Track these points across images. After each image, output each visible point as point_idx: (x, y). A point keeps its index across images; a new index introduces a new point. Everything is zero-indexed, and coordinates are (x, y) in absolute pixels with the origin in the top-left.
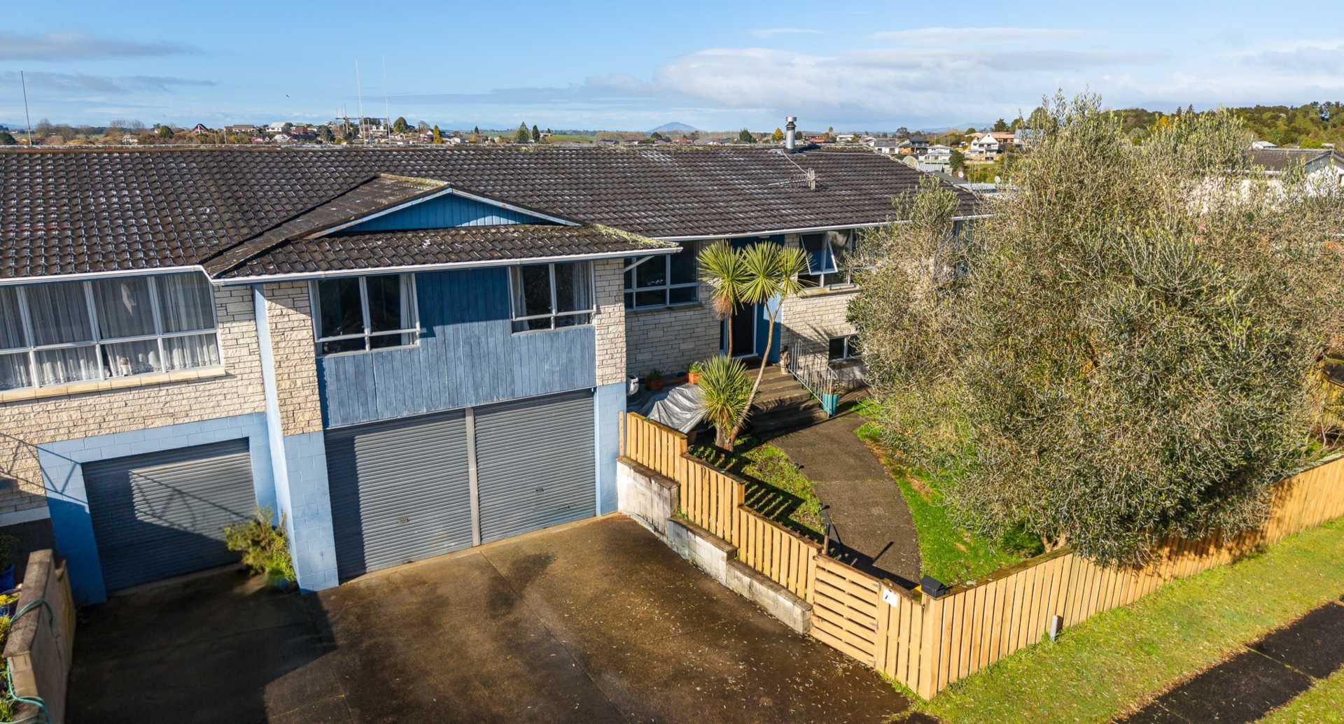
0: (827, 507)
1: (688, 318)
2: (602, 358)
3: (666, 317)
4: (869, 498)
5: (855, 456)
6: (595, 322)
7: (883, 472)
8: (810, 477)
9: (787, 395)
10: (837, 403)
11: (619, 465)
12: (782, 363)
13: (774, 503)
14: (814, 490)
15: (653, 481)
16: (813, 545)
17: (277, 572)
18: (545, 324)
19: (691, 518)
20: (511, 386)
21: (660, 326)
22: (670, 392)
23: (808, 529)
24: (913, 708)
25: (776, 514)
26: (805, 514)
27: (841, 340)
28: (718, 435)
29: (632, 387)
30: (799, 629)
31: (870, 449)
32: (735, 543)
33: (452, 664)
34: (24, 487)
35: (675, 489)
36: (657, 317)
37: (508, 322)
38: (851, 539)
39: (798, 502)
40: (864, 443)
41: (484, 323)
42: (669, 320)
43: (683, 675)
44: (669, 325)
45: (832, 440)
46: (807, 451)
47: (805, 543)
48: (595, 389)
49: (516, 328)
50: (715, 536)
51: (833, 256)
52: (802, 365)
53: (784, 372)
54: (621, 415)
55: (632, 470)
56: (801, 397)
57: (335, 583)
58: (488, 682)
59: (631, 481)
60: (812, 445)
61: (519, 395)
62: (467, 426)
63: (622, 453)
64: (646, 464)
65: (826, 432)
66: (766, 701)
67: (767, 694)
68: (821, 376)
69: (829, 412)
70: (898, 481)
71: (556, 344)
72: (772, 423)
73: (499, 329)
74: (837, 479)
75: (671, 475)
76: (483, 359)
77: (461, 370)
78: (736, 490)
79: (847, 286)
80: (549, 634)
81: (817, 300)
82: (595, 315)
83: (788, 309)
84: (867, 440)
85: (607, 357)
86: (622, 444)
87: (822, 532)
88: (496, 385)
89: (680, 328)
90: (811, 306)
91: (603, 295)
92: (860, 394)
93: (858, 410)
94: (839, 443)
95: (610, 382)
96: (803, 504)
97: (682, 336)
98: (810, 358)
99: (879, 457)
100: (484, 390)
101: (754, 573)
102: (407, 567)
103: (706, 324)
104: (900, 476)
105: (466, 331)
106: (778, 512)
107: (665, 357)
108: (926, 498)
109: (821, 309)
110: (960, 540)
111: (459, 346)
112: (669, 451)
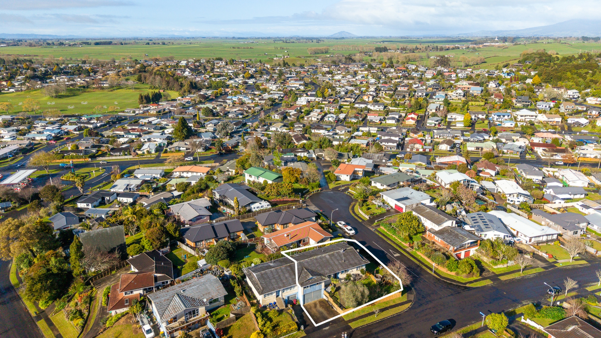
8: (340, 296)
11: (324, 295)
17: (299, 304)
24: (342, 317)
34: (284, 298)
39: (338, 299)
61: (316, 291)
101: (333, 306)
102: (308, 303)
112: (328, 295)
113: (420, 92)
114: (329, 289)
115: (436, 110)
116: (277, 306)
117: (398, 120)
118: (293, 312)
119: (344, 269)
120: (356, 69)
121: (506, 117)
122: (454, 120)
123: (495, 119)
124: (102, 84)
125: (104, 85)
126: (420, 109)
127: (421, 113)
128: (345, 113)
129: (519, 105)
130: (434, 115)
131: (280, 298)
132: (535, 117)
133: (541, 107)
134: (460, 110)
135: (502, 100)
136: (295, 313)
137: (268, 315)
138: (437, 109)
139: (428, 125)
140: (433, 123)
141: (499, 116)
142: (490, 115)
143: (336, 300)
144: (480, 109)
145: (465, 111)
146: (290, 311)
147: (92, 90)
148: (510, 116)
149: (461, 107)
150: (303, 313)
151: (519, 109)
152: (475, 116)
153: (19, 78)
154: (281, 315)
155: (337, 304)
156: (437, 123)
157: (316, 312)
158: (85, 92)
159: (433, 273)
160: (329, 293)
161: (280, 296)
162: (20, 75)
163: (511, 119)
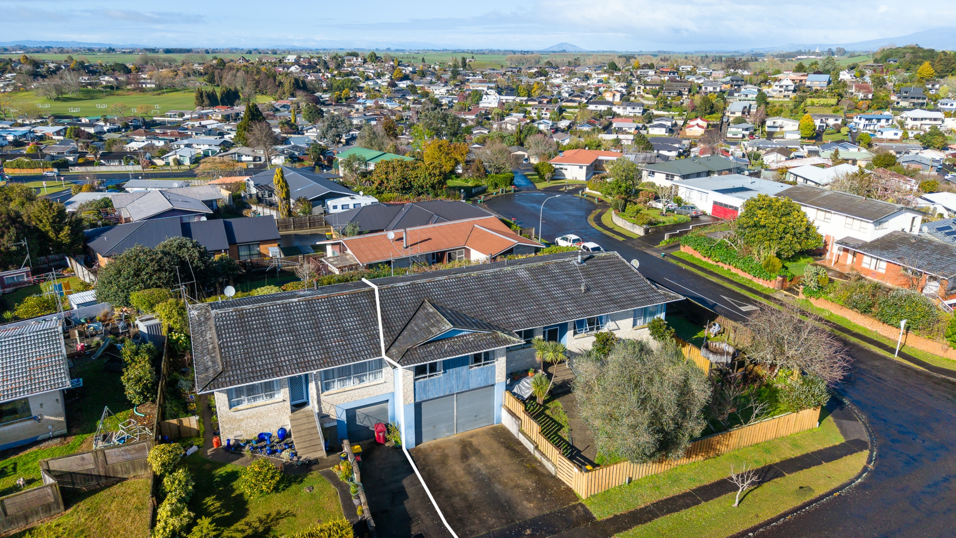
0: (572, 430)
2: (498, 374)
6: (496, 363)
8: (568, 416)
9: (567, 377)
11: (503, 409)
13: (554, 427)
14: (568, 421)
15: (513, 416)
16: (558, 450)
17: (396, 442)
18: (480, 365)
19: (525, 432)
20: (469, 385)
21: (520, 354)
22: (521, 381)
24: (580, 501)
26: (564, 432)
28: (538, 398)
29: (508, 382)
30: (554, 474)
32: (538, 444)
33: (452, 477)
34: (331, 417)
35: (520, 421)
36: (518, 351)
37: (468, 366)
38: (576, 443)
39: (562, 427)
41: (461, 368)
43: (517, 486)
48: (495, 384)
49: (471, 367)
50: (531, 439)
53: (567, 366)
54: (503, 393)
55: (506, 412)
57: (414, 446)
58: (462, 484)
59: (506, 415)
60: (572, 401)
61: (471, 388)
62: (454, 398)
63: (503, 406)
64: (511, 410)
66: (539, 496)
67: (540, 494)
71: (483, 371)
72: (559, 391)
73: (466, 368)
75: (518, 416)
76: (460, 378)
77: (454, 382)
80: (479, 470)
82: (496, 361)
83: (569, 343)
85: (500, 373)
86: (503, 402)
88: (464, 385)
89: (527, 354)
90: (579, 341)
91: (499, 356)
95: (500, 381)
96: (564, 428)
97: (527, 357)
100: (460, 387)
101: (543, 454)
102: (434, 441)
106: (554, 431)
107: (521, 364)
111: (453, 375)
112: (519, 409)
113: (711, 86)
114: (526, 387)
115: (743, 113)
116: (290, 446)
117: (671, 131)
118: (356, 477)
119: (587, 313)
120: (587, 71)
121: (883, 122)
122: (778, 130)
123: (861, 127)
124: (143, 83)
125: (148, 86)
126: (711, 113)
127: (714, 120)
128: (569, 120)
129: (903, 104)
130: (739, 121)
131: (309, 416)
132: (940, 122)
133: (948, 106)
134: (789, 113)
135: (870, 96)
136: (363, 479)
137: (235, 484)
138: (746, 111)
139: (729, 135)
140: (740, 133)
141: (870, 120)
142: (849, 120)
143: (551, 431)
144: (829, 111)
145: (800, 113)
146: (340, 471)
147: (126, 93)
148: (890, 121)
149: (792, 107)
150: (406, 482)
151: (904, 109)
152: (822, 121)
153: (9, 75)
154: (294, 487)
155: (558, 446)
156: (747, 133)
157: (466, 479)
158: (113, 95)
159: (895, 357)
160: (523, 401)
161: (313, 406)
162: (10, 72)
163: (893, 126)
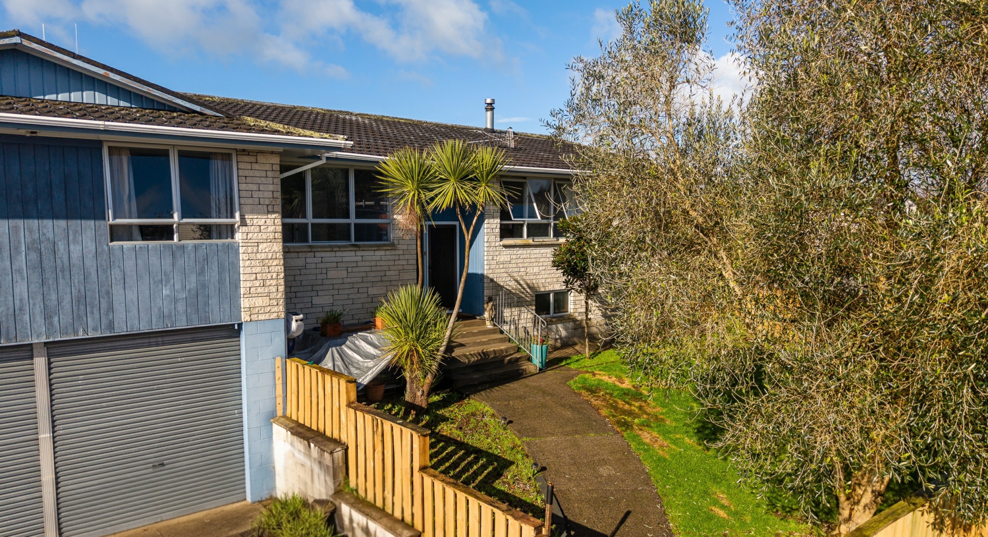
0: (543, 469)
1: (378, 258)
2: (249, 284)
3: (350, 256)
4: (594, 455)
5: (572, 407)
6: (238, 236)
7: (606, 425)
8: (521, 433)
9: (491, 348)
10: (546, 359)
11: (275, 428)
12: (486, 315)
13: (475, 467)
14: (526, 448)
15: (312, 445)
16: (528, 522)
18: (165, 232)
19: (361, 493)
20: (107, 315)
21: (344, 265)
22: (349, 338)
23: (520, 500)
25: (477, 481)
26: (516, 479)
27: (546, 295)
28: (408, 386)
29: (294, 325)
31: (587, 401)
32: (418, 525)
35: (339, 454)
36: (338, 254)
37: (104, 227)
38: (577, 511)
40: (580, 394)
41: (62, 223)
42: (355, 259)
44: (354, 265)
45: (544, 393)
46: (517, 404)
47: (516, 518)
48: (240, 325)
49: (116, 233)
50: (391, 516)
51: (535, 205)
52: (509, 319)
53: (489, 325)
54: (278, 362)
55: (289, 433)
56: (506, 350)
59: (288, 447)
60: (520, 397)
62: (37, 372)
63: (280, 413)
64: (308, 424)
65: (537, 384)
68: (528, 333)
69: (539, 365)
70: (625, 434)
71: (180, 262)
72: (476, 376)
73: (88, 233)
74: (553, 435)
75: (336, 436)
76: (60, 274)
77: (21, 288)
78: (416, 446)
79: (551, 239)
81: (520, 251)
82: (239, 227)
83: (490, 258)
84: (583, 391)
85: (257, 283)
86: (280, 400)
87: (539, 502)
88: (82, 313)
89: (368, 269)
90: (514, 257)
91: (250, 201)
92: (569, 351)
93: (567, 364)
94: (552, 395)
95: (261, 317)
96: (513, 467)
97: (370, 279)
98: (515, 311)
99: (598, 409)
100: (64, 318)
103: (400, 267)
104: (627, 429)
105: (31, 231)
106: (480, 478)
107: (350, 302)
108: (661, 452)
109: (526, 261)
110: (716, 503)
111: (19, 253)
